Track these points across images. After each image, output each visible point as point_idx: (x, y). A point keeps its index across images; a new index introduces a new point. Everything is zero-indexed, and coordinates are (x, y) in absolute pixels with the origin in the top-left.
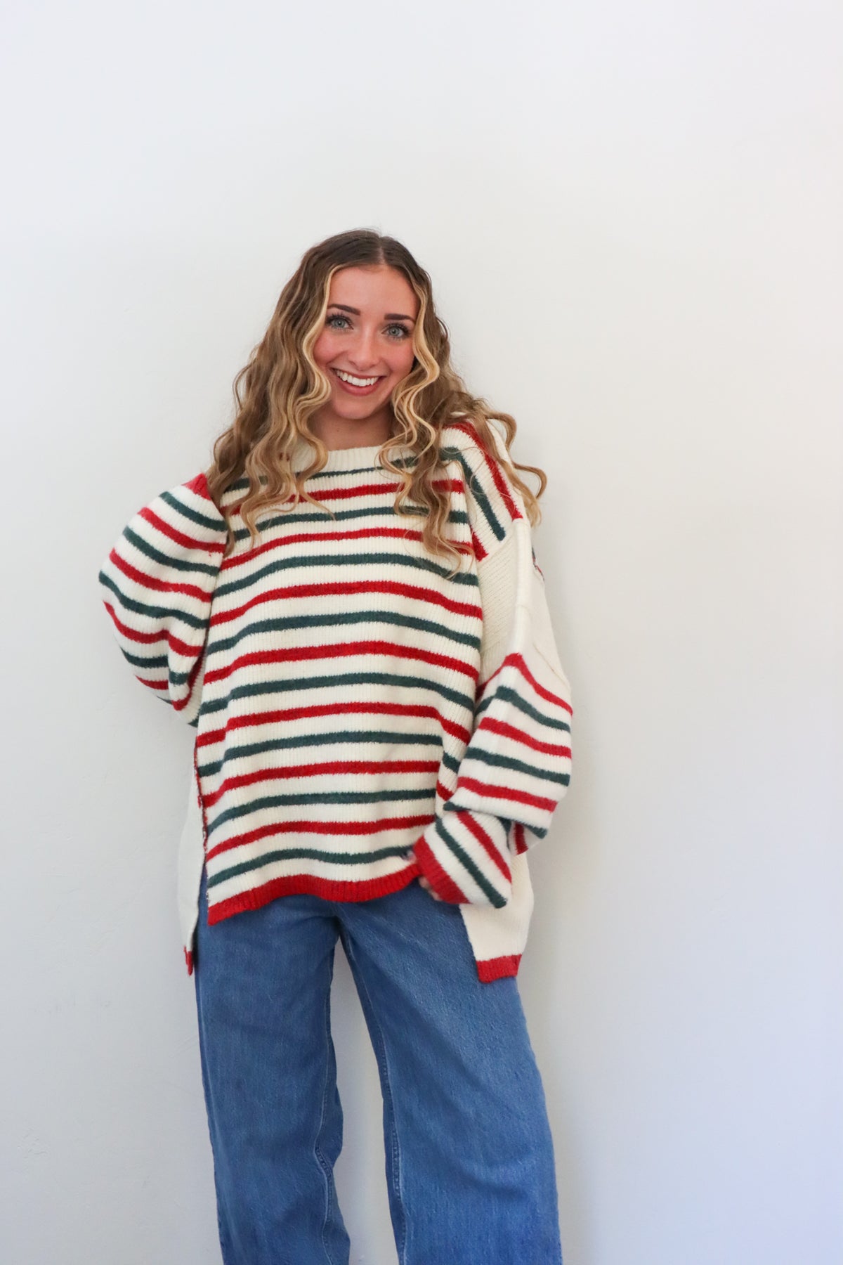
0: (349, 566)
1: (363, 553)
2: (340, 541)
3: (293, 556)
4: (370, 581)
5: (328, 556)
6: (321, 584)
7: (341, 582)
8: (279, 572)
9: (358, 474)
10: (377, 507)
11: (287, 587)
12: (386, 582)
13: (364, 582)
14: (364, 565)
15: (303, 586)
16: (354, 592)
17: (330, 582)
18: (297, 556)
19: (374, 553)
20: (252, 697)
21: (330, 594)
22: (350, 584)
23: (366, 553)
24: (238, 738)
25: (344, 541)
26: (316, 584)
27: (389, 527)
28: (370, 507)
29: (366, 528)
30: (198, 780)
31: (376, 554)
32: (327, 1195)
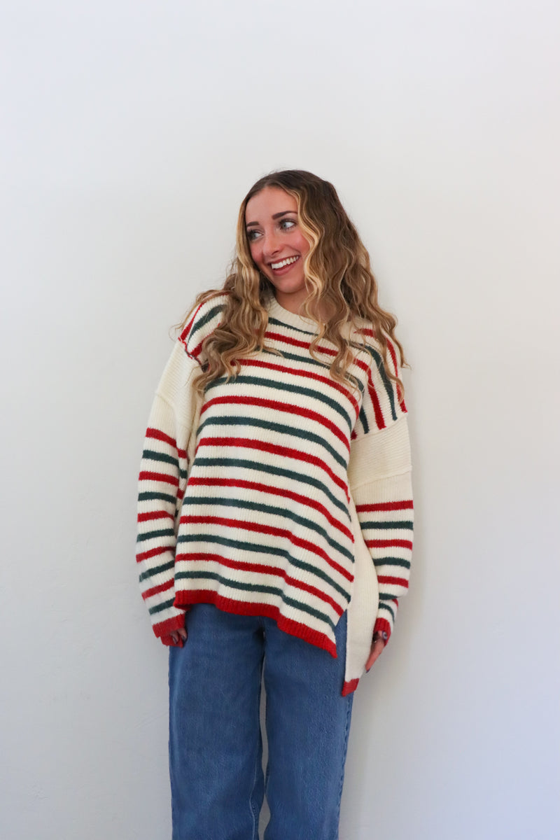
0: (286, 391)
2: (284, 373)
3: (249, 375)
4: (297, 406)
5: (273, 381)
6: (264, 399)
7: (278, 401)
11: (240, 396)
12: (308, 410)
13: (292, 405)
15: (251, 398)
16: (285, 411)
17: (270, 399)
18: (252, 376)
19: (305, 387)
20: (208, 467)
22: (284, 404)
23: (300, 386)
27: (318, 374)
29: (304, 370)
31: (307, 388)
32: (254, 831)
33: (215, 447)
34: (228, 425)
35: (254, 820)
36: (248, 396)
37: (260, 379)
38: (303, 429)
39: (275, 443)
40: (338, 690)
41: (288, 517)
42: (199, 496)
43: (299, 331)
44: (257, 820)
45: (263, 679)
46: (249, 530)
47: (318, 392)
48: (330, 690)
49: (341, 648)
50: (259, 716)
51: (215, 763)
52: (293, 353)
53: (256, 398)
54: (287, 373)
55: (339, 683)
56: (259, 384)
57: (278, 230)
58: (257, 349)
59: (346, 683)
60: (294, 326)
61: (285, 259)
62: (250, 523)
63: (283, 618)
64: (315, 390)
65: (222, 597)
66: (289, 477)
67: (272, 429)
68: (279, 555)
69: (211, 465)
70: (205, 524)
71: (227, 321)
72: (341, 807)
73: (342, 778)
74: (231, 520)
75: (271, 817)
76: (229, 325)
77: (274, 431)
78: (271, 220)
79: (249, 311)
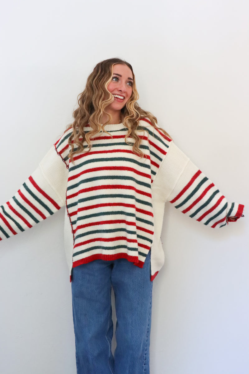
5: (104, 158)
21: (105, 170)
22: (111, 167)
23: (115, 157)
24: (80, 214)
29: (115, 149)
30: (72, 226)
33: (85, 193)
34: (89, 182)
35: (109, 344)
36: (95, 167)
37: (98, 159)
39: (111, 184)
41: (123, 214)
42: (83, 216)
46: (110, 224)
53: (98, 168)
54: (108, 153)
56: (98, 161)
62: (109, 221)
66: (120, 197)
67: (108, 179)
68: (122, 231)
69: (85, 201)
70: (89, 227)
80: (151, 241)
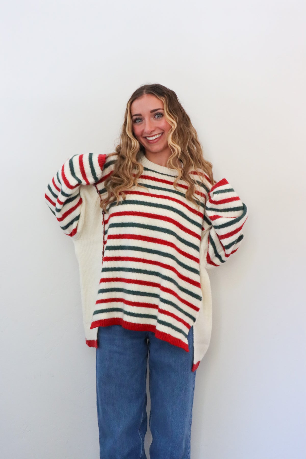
0: (154, 207)
1: (160, 204)
2: (152, 197)
3: (133, 200)
4: (161, 215)
5: (147, 202)
6: (142, 212)
7: (150, 213)
8: (127, 205)
9: (163, 175)
10: (168, 188)
11: (129, 211)
12: (166, 217)
13: (158, 215)
14: (159, 208)
15: (135, 212)
16: (154, 218)
18: (135, 200)
19: (164, 205)
21: (145, 217)
22: (153, 214)
23: (161, 204)
25: (153, 198)
26: (140, 212)
27: (171, 197)
28: (165, 188)
29: (163, 195)
31: (165, 205)
32: (142, 447)
33: (118, 239)
35: (142, 441)
37: (140, 202)
38: (165, 228)
39: (150, 236)
40: (190, 368)
41: (159, 276)
42: (111, 267)
43: (159, 173)
44: (143, 441)
45: (148, 364)
46: (139, 284)
47: (171, 207)
48: (186, 369)
49: (191, 346)
50: (146, 385)
51: (122, 411)
52: (156, 186)
53: (138, 212)
55: (190, 365)
56: (139, 204)
57: (152, 119)
58: (134, 185)
59: (194, 365)
60: (155, 171)
61: (156, 135)
62: (138, 280)
63: (158, 331)
64: (169, 206)
65: (126, 322)
66: (158, 254)
67: (148, 229)
68: (155, 297)
69: (117, 250)
70: (115, 282)
71: (117, 171)
72: (191, 432)
73: (191, 416)
74: (129, 280)
75: (153, 439)
76: (118, 173)
77: (149, 230)
78: (150, 113)
79: (131, 164)
80: (194, 319)
